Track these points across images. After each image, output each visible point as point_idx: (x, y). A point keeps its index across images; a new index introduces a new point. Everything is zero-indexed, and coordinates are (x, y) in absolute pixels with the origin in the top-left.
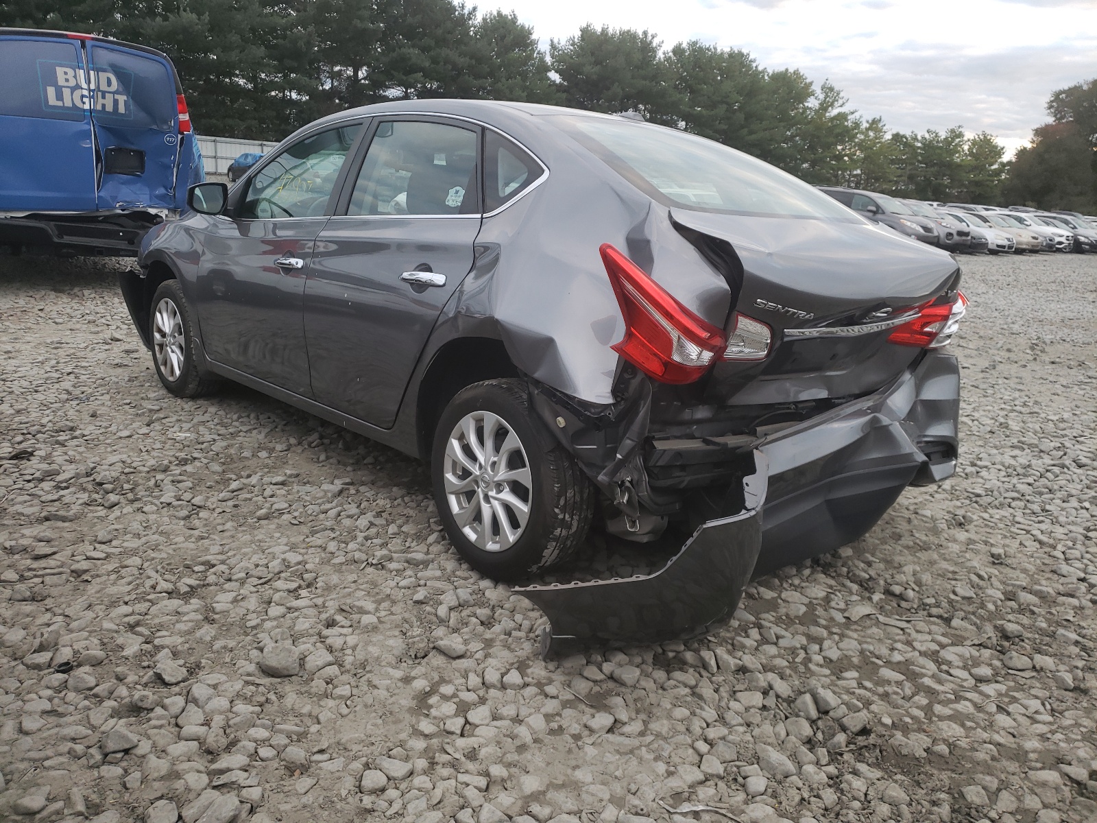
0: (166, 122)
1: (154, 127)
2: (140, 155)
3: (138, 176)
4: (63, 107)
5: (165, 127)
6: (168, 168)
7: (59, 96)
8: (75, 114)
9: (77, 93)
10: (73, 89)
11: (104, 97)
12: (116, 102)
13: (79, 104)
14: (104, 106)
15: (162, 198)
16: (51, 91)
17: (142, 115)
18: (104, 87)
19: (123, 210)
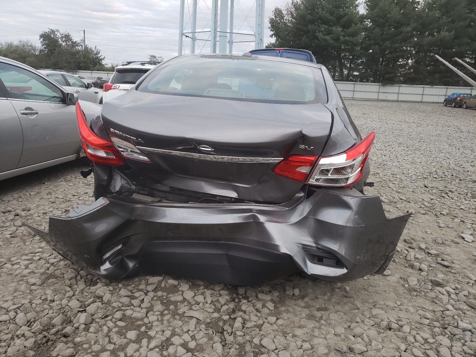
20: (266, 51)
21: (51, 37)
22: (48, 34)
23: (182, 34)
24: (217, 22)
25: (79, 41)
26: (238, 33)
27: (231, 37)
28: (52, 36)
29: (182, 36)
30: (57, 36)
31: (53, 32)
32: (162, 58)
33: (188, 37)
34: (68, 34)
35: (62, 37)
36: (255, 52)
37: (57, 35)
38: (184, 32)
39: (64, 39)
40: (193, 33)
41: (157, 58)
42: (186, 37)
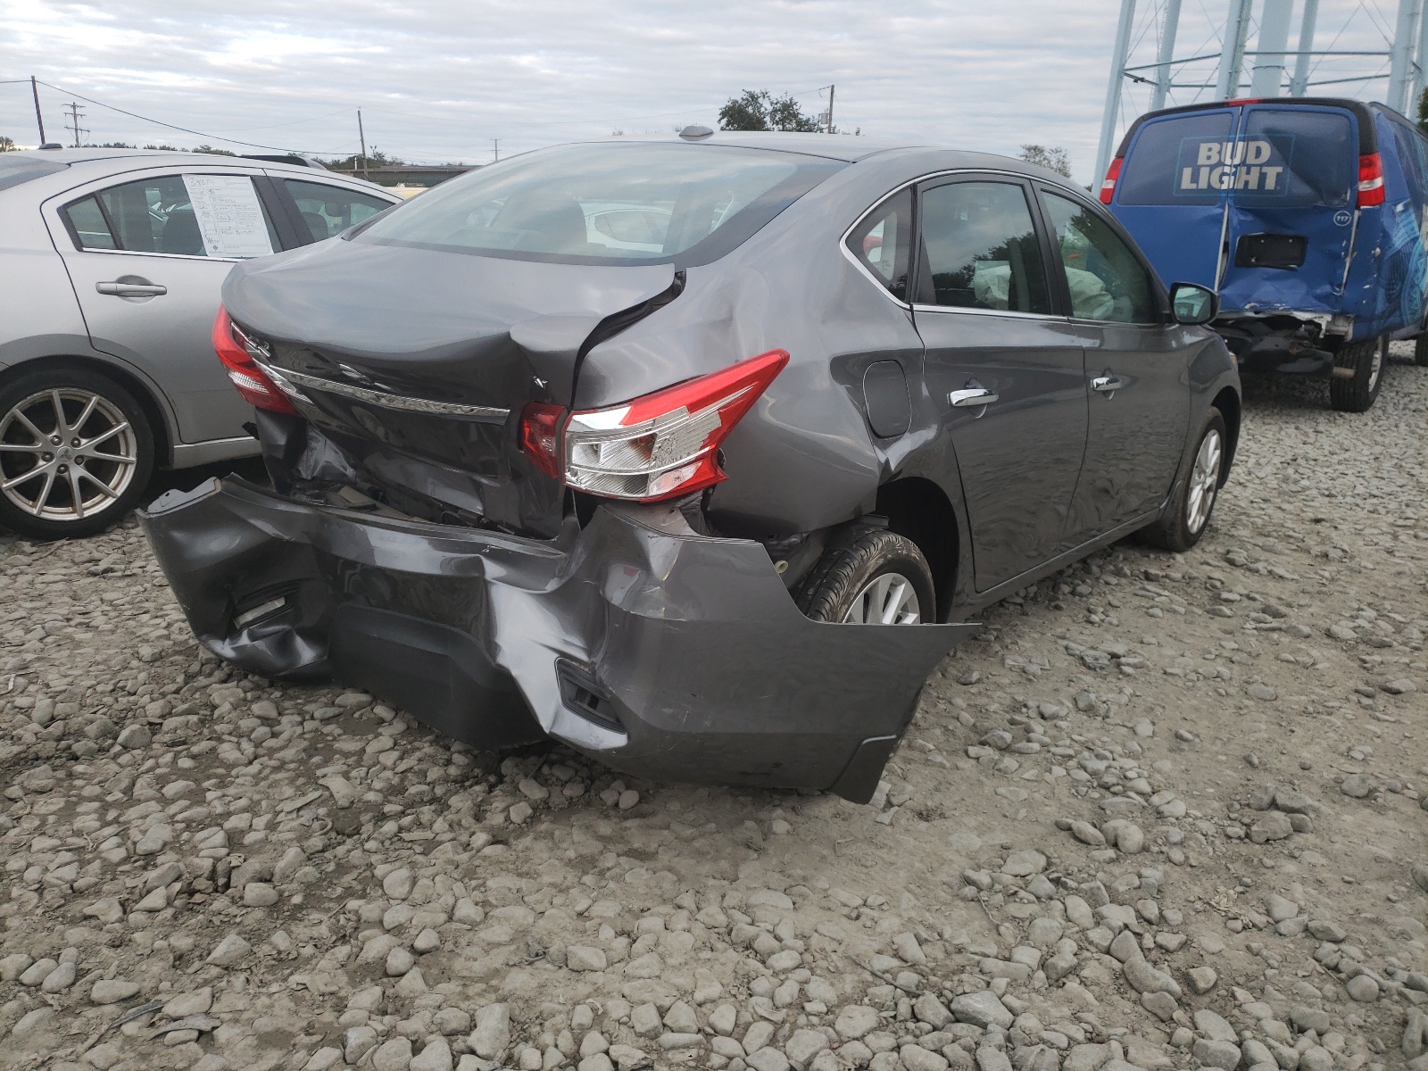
0: (1337, 194)
1: (1320, 203)
2: (1302, 241)
3: (1292, 269)
4: (1198, 191)
5: (1336, 202)
6: (1337, 259)
7: (1195, 178)
8: (1211, 196)
9: (1218, 171)
10: (1212, 168)
11: (1248, 173)
12: (1263, 177)
13: (1216, 185)
14: (1247, 183)
15: (1324, 299)
16: (1187, 172)
17: (1303, 189)
18: (1251, 160)
19: (1256, 313)
20: (1203, 112)
21: (747, 113)
22: (740, 105)
23: (1122, 73)
24: (1248, 20)
25: (816, 117)
26: (1330, 50)
27: (1301, 67)
28: (750, 110)
29: (1120, 78)
30: (763, 110)
31: (753, 98)
32: (1063, 154)
33: (1142, 80)
34: (791, 100)
35: (775, 111)
36: (1153, 119)
37: (761, 106)
38: (1127, 66)
39: (778, 116)
40: (1161, 67)
41: (1046, 154)
42: (1136, 81)
